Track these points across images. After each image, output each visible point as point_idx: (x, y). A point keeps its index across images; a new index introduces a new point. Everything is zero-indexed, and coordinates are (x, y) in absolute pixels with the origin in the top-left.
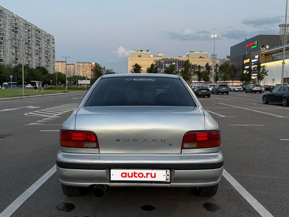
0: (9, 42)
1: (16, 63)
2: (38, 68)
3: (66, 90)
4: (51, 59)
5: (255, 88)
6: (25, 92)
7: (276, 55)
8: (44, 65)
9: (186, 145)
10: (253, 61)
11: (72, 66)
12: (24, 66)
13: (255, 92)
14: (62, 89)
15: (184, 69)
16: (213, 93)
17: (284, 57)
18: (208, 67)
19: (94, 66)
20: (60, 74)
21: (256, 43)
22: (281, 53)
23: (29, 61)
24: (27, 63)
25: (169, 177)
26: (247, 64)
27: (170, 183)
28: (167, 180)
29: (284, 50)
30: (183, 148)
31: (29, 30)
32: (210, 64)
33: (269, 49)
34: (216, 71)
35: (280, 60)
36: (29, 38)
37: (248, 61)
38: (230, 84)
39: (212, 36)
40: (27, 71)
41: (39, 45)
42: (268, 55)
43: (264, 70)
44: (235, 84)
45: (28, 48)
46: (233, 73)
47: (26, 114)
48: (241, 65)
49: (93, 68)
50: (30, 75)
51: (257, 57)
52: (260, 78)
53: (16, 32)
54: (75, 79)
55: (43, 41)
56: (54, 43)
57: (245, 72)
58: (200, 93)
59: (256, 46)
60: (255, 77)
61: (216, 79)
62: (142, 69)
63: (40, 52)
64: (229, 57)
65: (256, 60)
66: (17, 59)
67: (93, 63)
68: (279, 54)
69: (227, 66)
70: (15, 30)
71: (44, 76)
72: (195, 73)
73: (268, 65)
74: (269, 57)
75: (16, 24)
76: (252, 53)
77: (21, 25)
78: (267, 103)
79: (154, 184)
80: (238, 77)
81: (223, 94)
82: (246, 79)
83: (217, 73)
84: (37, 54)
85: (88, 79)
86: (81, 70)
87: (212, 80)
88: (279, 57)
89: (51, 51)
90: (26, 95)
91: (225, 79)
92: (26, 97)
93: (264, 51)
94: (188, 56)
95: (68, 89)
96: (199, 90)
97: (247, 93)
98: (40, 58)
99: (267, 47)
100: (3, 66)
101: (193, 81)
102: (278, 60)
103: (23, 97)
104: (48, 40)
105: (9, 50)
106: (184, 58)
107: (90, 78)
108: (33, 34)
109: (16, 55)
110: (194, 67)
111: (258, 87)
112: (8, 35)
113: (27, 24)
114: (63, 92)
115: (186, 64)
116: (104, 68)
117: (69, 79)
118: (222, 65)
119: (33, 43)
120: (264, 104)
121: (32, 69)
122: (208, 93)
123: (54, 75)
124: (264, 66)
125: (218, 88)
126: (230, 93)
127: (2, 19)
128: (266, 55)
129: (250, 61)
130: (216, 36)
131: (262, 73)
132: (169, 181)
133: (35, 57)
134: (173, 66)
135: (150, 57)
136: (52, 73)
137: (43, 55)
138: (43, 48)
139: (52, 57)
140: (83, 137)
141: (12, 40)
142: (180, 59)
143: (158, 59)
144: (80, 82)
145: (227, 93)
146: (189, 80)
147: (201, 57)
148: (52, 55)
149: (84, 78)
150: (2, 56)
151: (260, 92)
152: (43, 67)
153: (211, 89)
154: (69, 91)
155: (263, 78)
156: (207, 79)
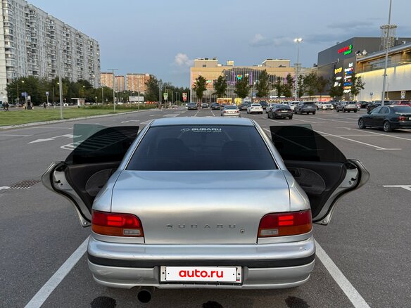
0: (43, 50)
1: (53, 75)
2: (80, 81)
3: (115, 111)
4: (96, 70)
5: (349, 106)
6: (64, 113)
7: (375, 62)
8: (86, 77)
9: (263, 232)
10: (346, 70)
11: (121, 78)
12: (63, 79)
13: (349, 110)
14: (109, 109)
15: (259, 82)
16: (296, 113)
17: (386, 65)
18: (289, 79)
19: (149, 78)
20: (106, 88)
21: (350, 48)
22: (382, 61)
23: (69, 74)
24: (66, 76)
25: (240, 277)
26: (339, 74)
27: (241, 284)
28: (237, 280)
29: (387, 57)
30: (259, 236)
31: (67, 35)
32: (293, 75)
33: (366, 55)
34: (299, 83)
35: (381, 68)
36: (68, 44)
37: (339, 70)
38: (317, 100)
39: (296, 40)
40: (67, 85)
41: (80, 53)
42: (365, 62)
43: (359, 82)
44: (323, 101)
45: (68, 56)
46: (320, 86)
47: (62, 147)
48: (331, 76)
49: (146, 81)
50: (71, 91)
51: (351, 65)
52: (355, 92)
53: (52, 37)
54: (125, 96)
55: (85, 48)
56: (98, 50)
57: (336, 84)
58: (280, 114)
59: (350, 52)
60: (348, 91)
61: (300, 94)
62: (207, 82)
63: (81, 62)
64: (317, 66)
65: (350, 69)
66: (54, 71)
67: (148, 75)
68: (379, 61)
69: (314, 77)
70: (51, 34)
71: (88, 92)
72: (273, 86)
73: (365, 76)
74: (367, 65)
75: (52, 27)
76: (345, 61)
77: (58, 29)
78: (364, 128)
79: (219, 286)
80: (327, 91)
81: (308, 114)
82: (337, 93)
83: (301, 87)
84: (78, 64)
85: (141, 95)
86: (133, 84)
87: (295, 94)
88: (379, 66)
89: (96, 60)
90: (65, 119)
91: (311, 93)
92: (65, 120)
93: (360, 57)
94: (265, 64)
95: (117, 108)
96: (278, 110)
97: (338, 111)
98: (82, 69)
99: (364, 53)
100: (37, 79)
101: (271, 97)
102: (377, 69)
103: (61, 121)
104: (91, 47)
105: (44, 60)
106: (260, 68)
107: (143, 93)
108: (73, 39)
109: (53, 66)
110: (272, 78)
111: (352, 105)
112: (42, 40)
113: (64, 27)
114: (110, 113)
115: (263, 75)
116: (161, 80)
117: (118, 95)
118: (308, 77)
119: (73, 51)
120: (361, 128)
121: (73, 83)
122: (290, 114)
123: (99, 90)
124: (360, 77)
125: (303, 107)
126: (317, 112)
127: (35, 21)
128: (363, 63)
129: (343, 70)
130: (300, 40)
131: (357, 86)
132: (240, 282)
133: (76, 68)
134: (246, 78)
135: (217, 66)
136: (97, 88)
137: (86, 65)
138: (85, 56)
139: (96, 68)
140: (122, 222)
141: (46, 47)
142: (254, 68)
143: (227, 68)
144: (131, 99)
145: (314, 113)
146: (266, 96)
147: (281, 66)
148: (96, 65)
149: (136, 94)
150: (36, 67)
151: (355, 110)
152: (86, 81)
153: (293, 108)
154: (117, 111)
155: (358, 93)
156: (288, 95)
